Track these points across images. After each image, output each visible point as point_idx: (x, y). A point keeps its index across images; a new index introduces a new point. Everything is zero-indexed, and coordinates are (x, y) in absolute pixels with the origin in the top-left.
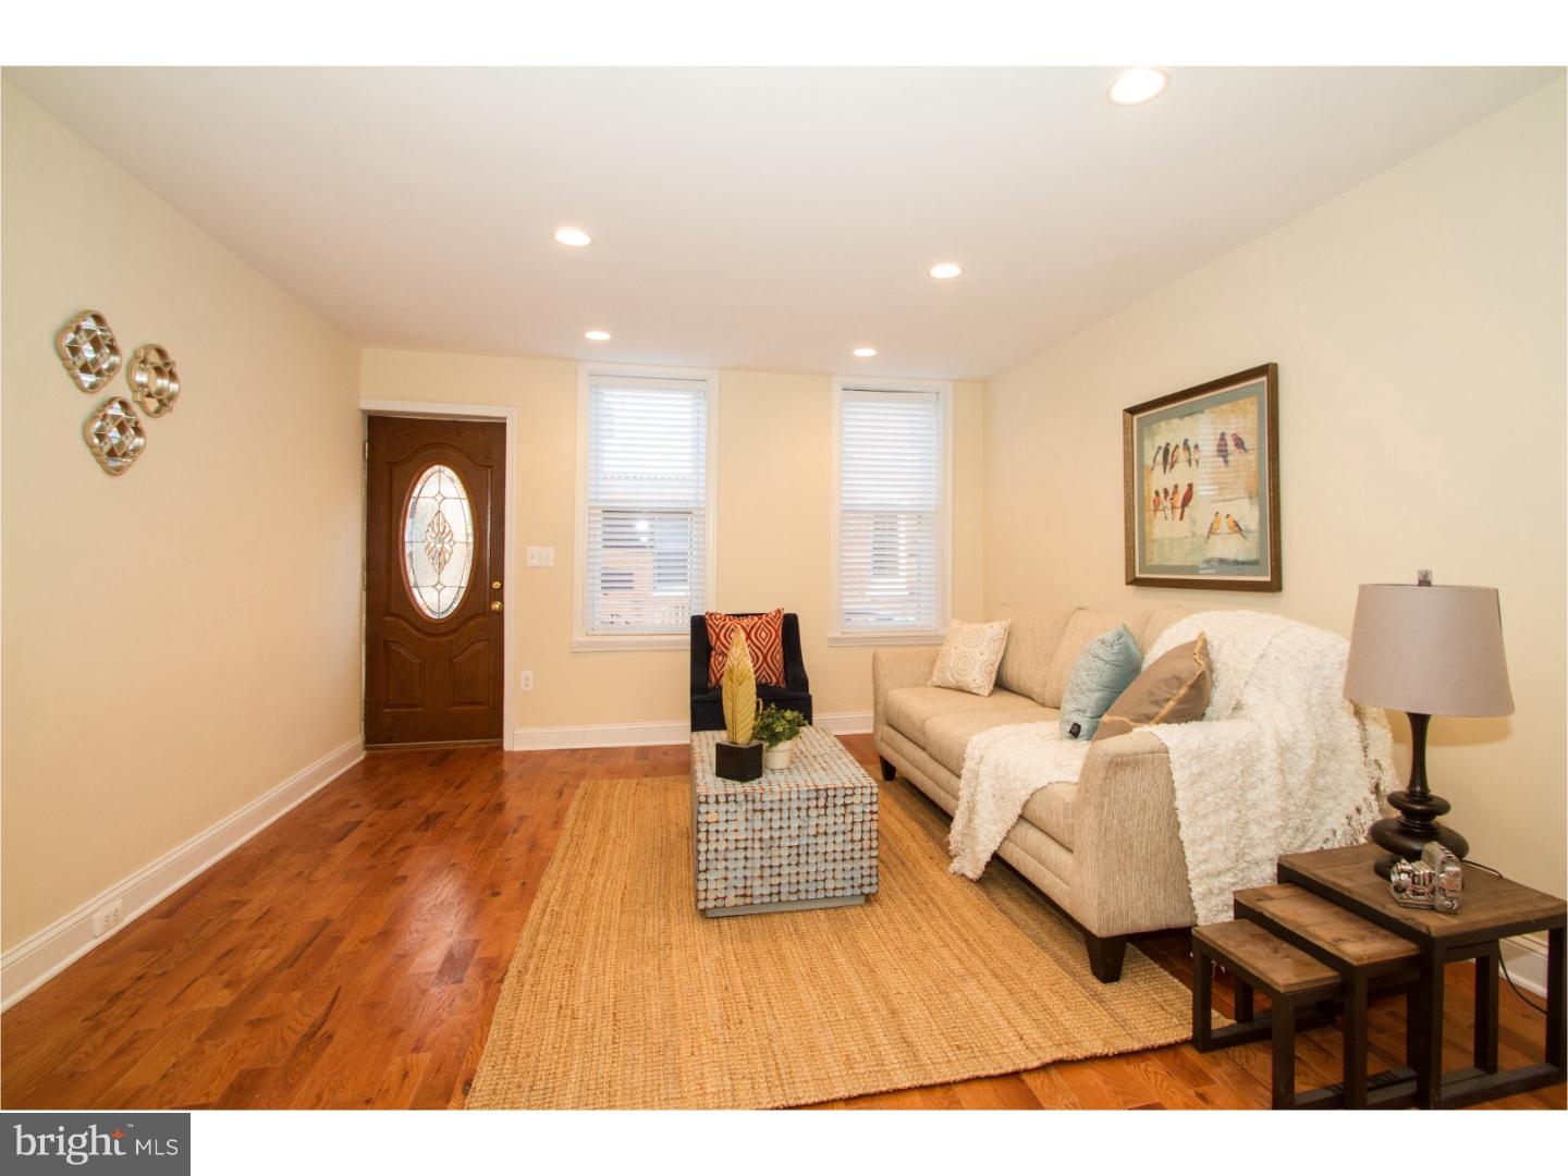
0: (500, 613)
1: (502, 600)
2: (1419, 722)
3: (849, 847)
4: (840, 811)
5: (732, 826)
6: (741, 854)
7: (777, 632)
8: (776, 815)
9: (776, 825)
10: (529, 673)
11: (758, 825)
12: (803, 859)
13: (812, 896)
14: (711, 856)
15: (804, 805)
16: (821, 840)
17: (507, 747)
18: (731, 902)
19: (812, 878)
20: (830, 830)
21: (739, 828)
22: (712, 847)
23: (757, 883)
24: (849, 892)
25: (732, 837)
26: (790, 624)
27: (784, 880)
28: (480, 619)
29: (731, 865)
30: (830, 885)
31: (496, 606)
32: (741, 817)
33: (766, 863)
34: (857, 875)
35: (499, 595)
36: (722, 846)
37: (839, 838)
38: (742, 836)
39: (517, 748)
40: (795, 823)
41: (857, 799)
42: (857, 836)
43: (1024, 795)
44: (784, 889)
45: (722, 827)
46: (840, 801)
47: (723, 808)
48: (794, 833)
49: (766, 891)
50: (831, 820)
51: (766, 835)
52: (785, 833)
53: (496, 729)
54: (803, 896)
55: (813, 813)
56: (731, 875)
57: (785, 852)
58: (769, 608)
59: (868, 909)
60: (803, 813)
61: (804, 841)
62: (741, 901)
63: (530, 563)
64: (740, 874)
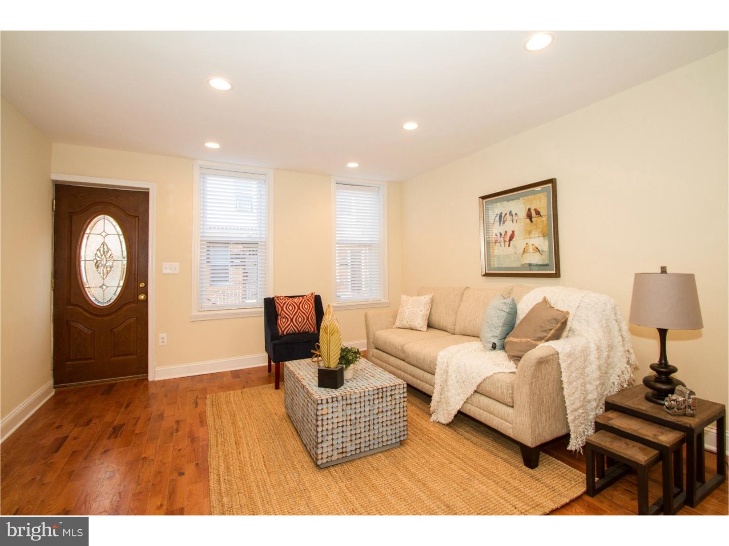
0: (146, 301)
1: (146, 294)
2: (663, 333)
3: (393, 417)
4: (389, 398)
5: (335, 415)
6: (340, 430)
7: (312, 304)
8: (358, 406)
9: (358, 411)
10: (164, 335)
11: (349, 412)
12: (371, 427)
13: (376, 446)
14: (325, 433)
15: (372, 398)
16: (380, 415)
17: (151, 377)
18: (335, 457)
19: (376, 437)
20: (385, 410)
21: (339, 416)
22: (325, 428)
23: (349, 444)
24: (394, 441)
25: (335, 421)
26: (318, 300)
27: (362, 440)
28: (133, 305)
29: (335, 437)
30: (385, 439)
31: (142, 297)
32: (340, 409)
33: (353, 432)
34: (397, 431)
35: (145, 291)
36: (330, 427)
37: (389, 413)
38: (340, 420)
39: (157, 379)
40: (367, 409)
41: (397, 391)
42: (397, 411)
43: (479, 380)
44: (363, 445)
45: (330, 417)
46: (389, 394)
47: (330, 405)
48: (367, 414)
49: (354, 448)
50: (385, 405)
51: (353, 417)
52: (362, 415)
53: (143, 368)
54: (372, 447)
55: (376, 402)
56: (335, 442)
57: (362, 425)
59: (403, 448)
60: (371, 402)
61: (372, 418)
62: (341, 456)
63: (165, 271)
64: (340, 441)
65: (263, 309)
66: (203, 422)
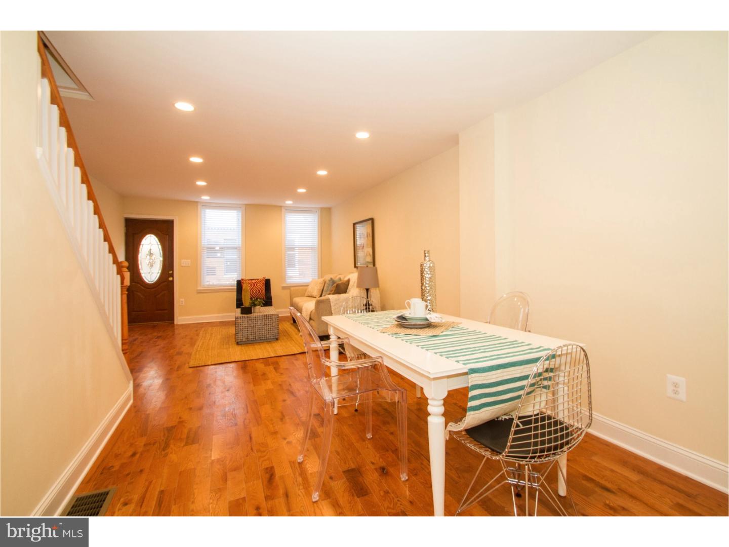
0: (173, 281)
1: (173, 277)
2: (367, 290)
3: (272, 327)
4: (270, 319)
5: (244, 323)
6: (246, 330)
7: (263, 284)
8: (254, 321)
9: (255, 323)
10: (183, 300)
11: (250, 323)
12: (261, 330)
13: (263, 338)
14: (239, 330)
15: (261, 318)
16: (265, 326)
17: (175, 323)
18: (244, 340)
19: (263, 334)
20: (268, 324)
21: (245, 324)
22: (239, 328)
23: (250, 336)
24: (272, 338)
25: (244, 326)
26: (267, 283)
27: (256, 335)
28: (166, 283)
29: (244, 332)
30: (268, 336)
31: (171, 279)
32: (246, 321)
33: (252, 331)
34: (274, 334)
35: (172, 275)
36: (242, 328)
37: (270, 326)
38: (246, 325)
39: (179, 323)
40: (259, 322)
41: (274, 317)
42: (274, 325)
43: (309, 313)
44: (257, 337)
45: (241, 324)
46: (270, 317)
47: (242, 319)
48: (259, 324)
49: (252, 338)
50: (267, 322)
51: (252, 325)
52: (256, 325)
53: (171, 317)
54: (261, 339)
55: (263, 320)
56: (244, 334)
57: (256, 329)
58: (260, 277)
59: (277, 341)
60: (261, 320)
61: (261, 326)
62: (246, 340)
63: (182, 265)
64: (246, 334)
65: (236, 287)
66: (198, 335)
